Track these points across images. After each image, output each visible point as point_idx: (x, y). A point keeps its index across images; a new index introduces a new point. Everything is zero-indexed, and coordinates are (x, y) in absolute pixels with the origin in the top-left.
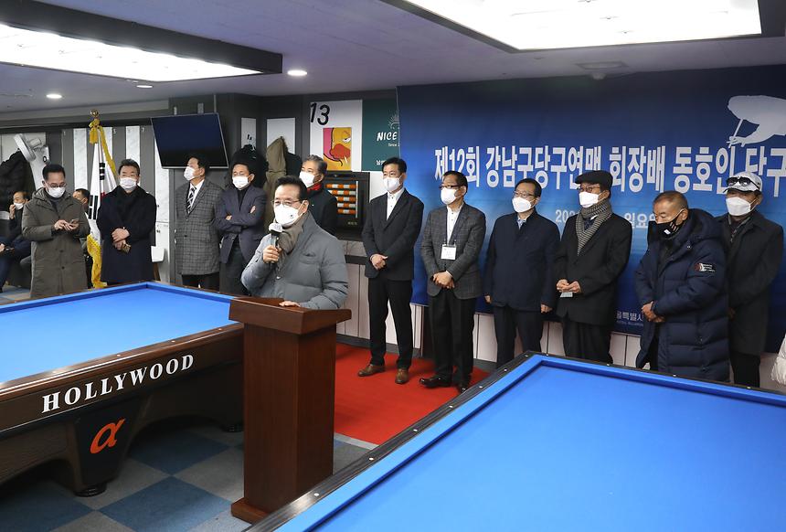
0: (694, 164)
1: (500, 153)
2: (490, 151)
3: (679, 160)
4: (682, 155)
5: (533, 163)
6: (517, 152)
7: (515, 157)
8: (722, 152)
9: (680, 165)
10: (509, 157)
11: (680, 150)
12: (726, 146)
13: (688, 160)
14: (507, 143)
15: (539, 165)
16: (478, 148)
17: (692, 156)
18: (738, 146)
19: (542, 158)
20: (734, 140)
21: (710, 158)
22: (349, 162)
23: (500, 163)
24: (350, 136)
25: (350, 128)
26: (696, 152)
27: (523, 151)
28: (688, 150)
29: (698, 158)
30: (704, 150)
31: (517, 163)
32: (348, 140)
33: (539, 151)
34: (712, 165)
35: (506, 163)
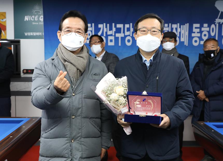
0: (201, 32)
1: (106, 27)
2: (100, 26)
3: (194, 30)
4: (196, 28)
5: (124, 32)
6: (115, 26)
7: (114, 29)
8: (213, 26)
9: (194, 33)
10: (111, 29)
11: (195, 25)
12: (214, 23)
13: (198, 30)
14: (110, 21)
15: (127, 33)
16: (93, 24)
17: (200, 28)
18: (219, 23)
19: (128, 30)
20: (218, 20)
21: (208, 29)
22: (6, 33)
23: (106, 33)
24: (5, 17)
25: (5, 13)
26: (202, 26)
27: (119, 26)
28: (198, 25)
29: (203, 29)
30: (206, 25)
31: (115, 33)
32: (4, 20)
33: (127, 26)
34: (209, 32)
35: (109, 33)
